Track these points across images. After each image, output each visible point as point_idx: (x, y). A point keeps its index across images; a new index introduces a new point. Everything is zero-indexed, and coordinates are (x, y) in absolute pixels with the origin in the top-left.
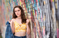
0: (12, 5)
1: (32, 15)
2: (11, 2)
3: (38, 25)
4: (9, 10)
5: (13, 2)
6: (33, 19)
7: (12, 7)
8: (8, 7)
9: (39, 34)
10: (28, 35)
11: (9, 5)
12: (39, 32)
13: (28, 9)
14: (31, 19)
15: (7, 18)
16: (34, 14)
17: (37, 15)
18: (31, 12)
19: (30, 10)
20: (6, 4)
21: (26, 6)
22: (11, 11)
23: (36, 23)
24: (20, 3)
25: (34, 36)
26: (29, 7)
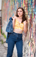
0: (16, 5)
1: (31, 18)
2: (16, 1)
3: (34, 27)
4: (13, 8)
5: (18, 2)
6: (31, 21)
7: (16, 6)
8: (12, 5)
9: (33, 34)
10: (25, 33)
11: (14, 4)
12: (34, 33)
13: (29, 12)
14: (30, 20)
15: (10, 15)
16: (33, 17)
17: (35, 19)
18: (31, 15)
19: (30, 13)
20: (11, 2)
21: (28, 9)
22: (14, 10)
23: (33, 25)
24: (23, 5)
25: (29, 35)
26: (30, 10)
